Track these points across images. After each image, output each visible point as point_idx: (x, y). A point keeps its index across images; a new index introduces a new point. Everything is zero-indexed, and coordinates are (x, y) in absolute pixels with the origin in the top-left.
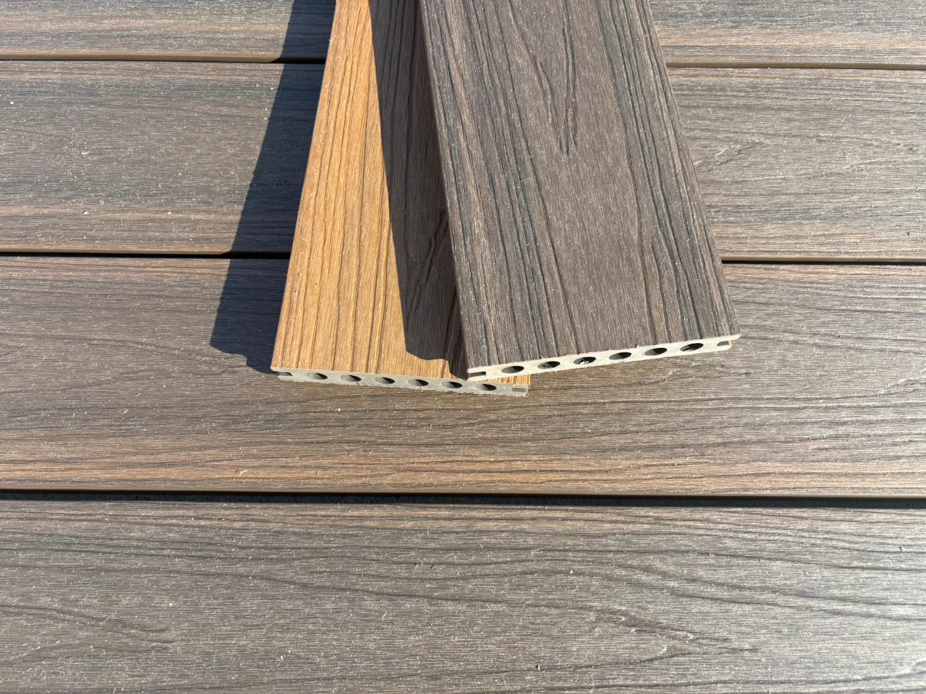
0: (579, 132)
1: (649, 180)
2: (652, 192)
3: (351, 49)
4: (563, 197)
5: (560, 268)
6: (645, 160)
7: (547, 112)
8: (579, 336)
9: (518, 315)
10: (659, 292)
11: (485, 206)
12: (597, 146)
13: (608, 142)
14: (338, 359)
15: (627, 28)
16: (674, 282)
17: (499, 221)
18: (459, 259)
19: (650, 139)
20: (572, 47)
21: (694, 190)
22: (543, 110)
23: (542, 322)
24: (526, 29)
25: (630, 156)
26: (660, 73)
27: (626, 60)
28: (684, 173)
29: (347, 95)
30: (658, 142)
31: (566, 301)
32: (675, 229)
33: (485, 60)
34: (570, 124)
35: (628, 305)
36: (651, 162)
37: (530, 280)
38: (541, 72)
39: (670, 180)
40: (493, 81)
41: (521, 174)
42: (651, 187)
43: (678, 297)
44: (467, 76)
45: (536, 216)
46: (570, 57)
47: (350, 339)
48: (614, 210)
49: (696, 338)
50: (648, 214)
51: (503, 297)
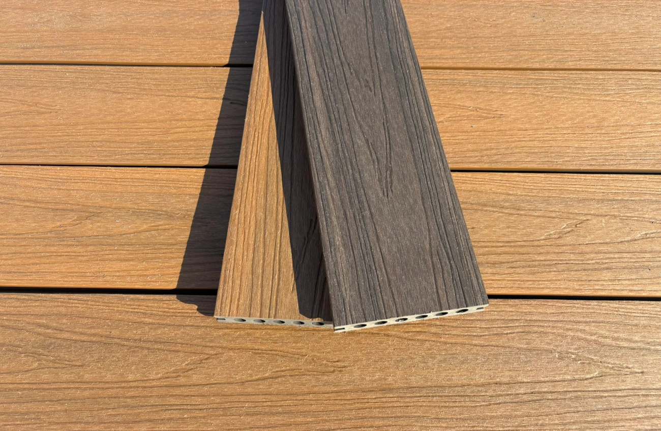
0: (393, 184)
1: (434, 212)
2: (436, 219)
3: (258, 124)
4: (386, 223)
5: (386, 265)
6: (431, 200)
7: (375, 172)
8: (398, 306)
9: (363, 293)
10: (442, 279)
11: (342, 229)
12: (404, 192)
13: (410, 190)
14: (252, 310)
15: (419, 121)
16: (451, 273)
17: (350, 237)
18: (328, 260)
19: (434, 187)
20: (389, 133)
21: (460, 218)
22: (373, 171)
23: (376, 298)
24: (362, 123)
25: (423, 198)
26: (439, 148)
27: (420, 141)
28: (454, 208)
29: (256, 152)
30: (439, 190)
31: (389, 285)
32: (450, 241)
33: (340, 142)
34: (389, 180)
35: (425, 287)
36: (435, 202)
37: (369, 273)
38: (371, 149)
39: (446, 212)
40: (344, 154)
41: (361, 209)
42: (435, 217)
43: (453, 282)
44: (330, 151)
45: (370, 233)
46: (388, 139)
47: (259, 298)
48: (415, 230)
49: (464, 307)
50: (434, 233)
51: (353, 282)
